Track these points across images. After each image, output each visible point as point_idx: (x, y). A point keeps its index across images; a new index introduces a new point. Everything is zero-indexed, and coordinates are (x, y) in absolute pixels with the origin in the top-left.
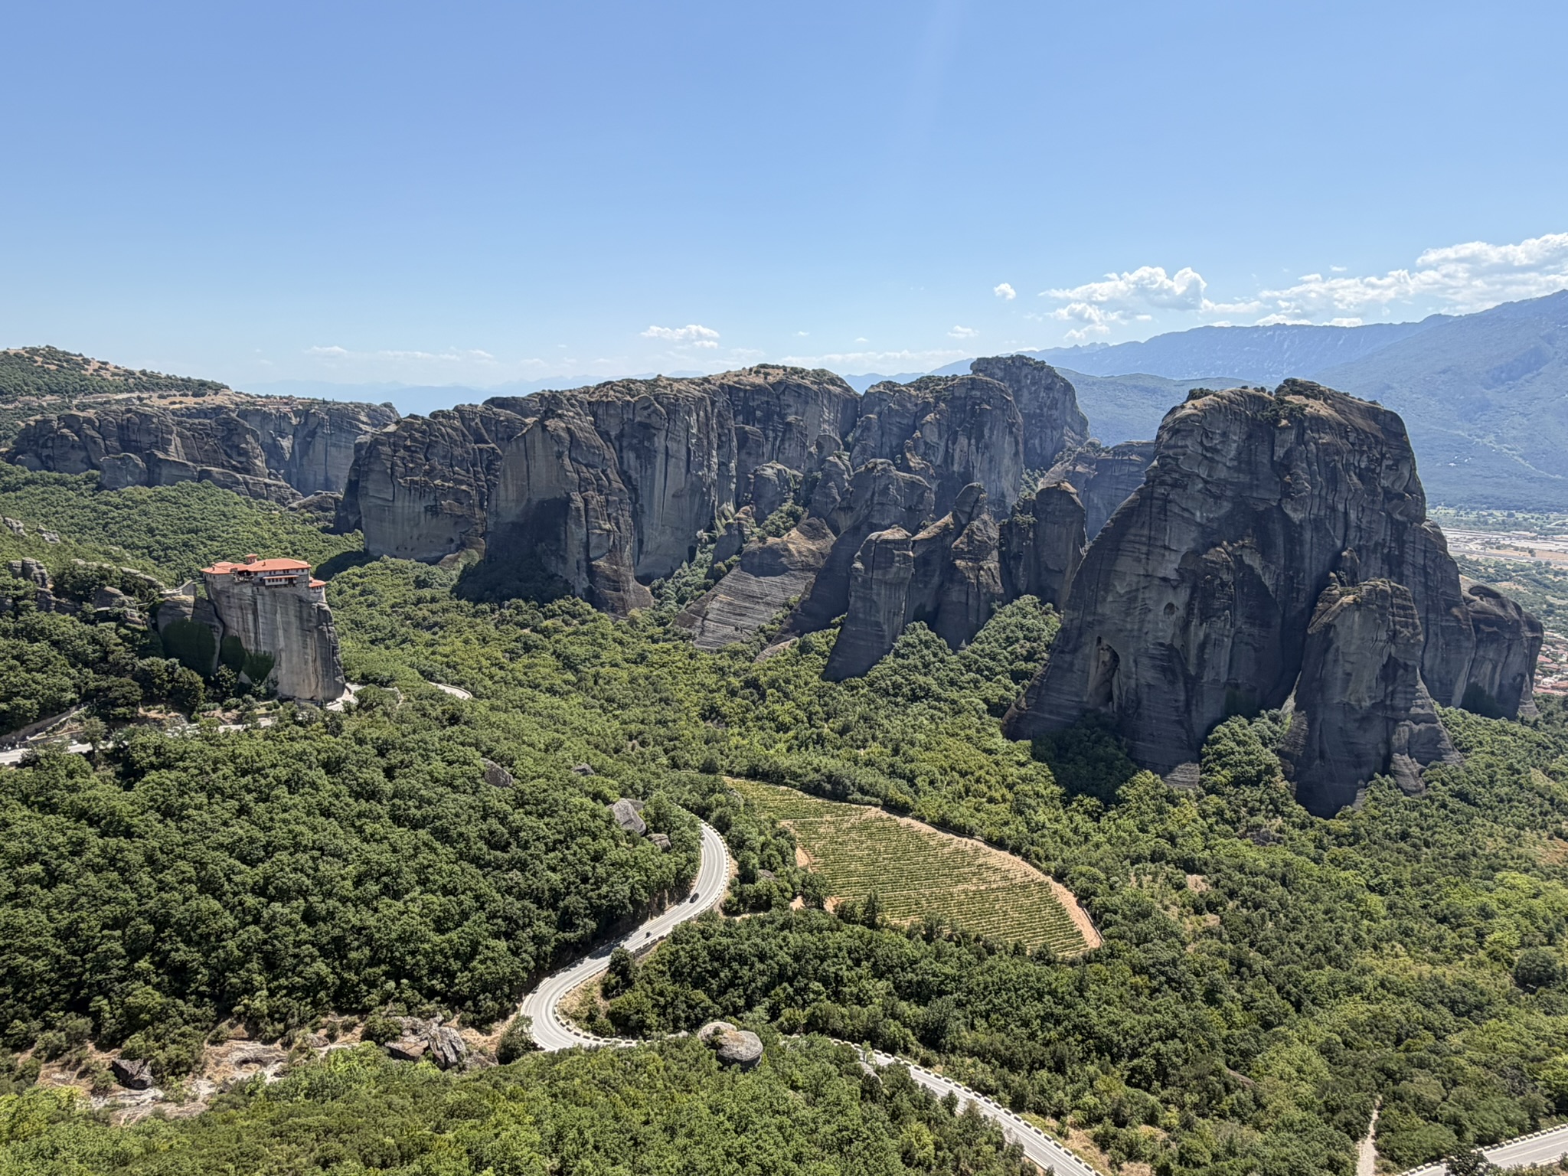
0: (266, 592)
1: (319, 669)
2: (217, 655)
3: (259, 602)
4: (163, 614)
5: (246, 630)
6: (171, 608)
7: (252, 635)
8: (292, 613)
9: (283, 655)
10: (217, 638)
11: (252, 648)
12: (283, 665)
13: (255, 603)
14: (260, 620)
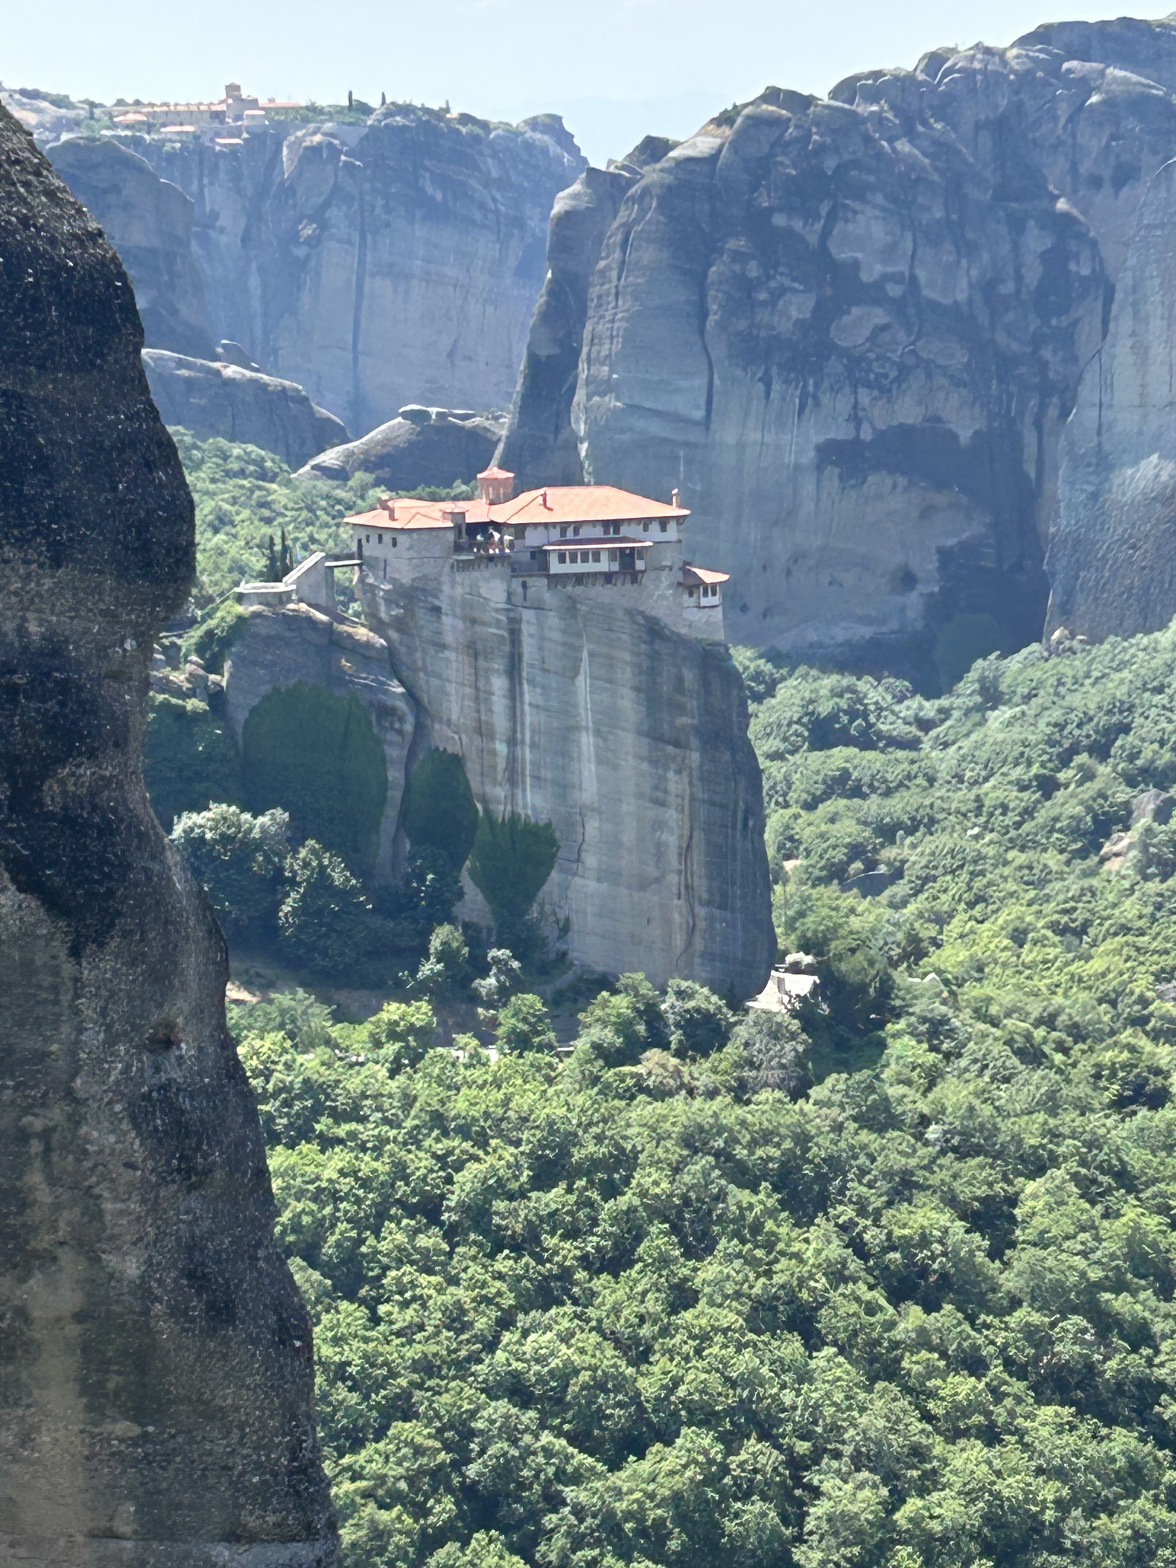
0: (549, 598)
1: (701, 885)
2: (391, 812)
3: (527, 630)
4: (247, 660)
5: (484, 731)
6: (269, 641)
7: (501, 748)
8: (626, 675)
9: (593, 826)
10: (395, 752)
11: (500, 792)
12: (591, 860)
13: (515, 634)
14: (528, 694)
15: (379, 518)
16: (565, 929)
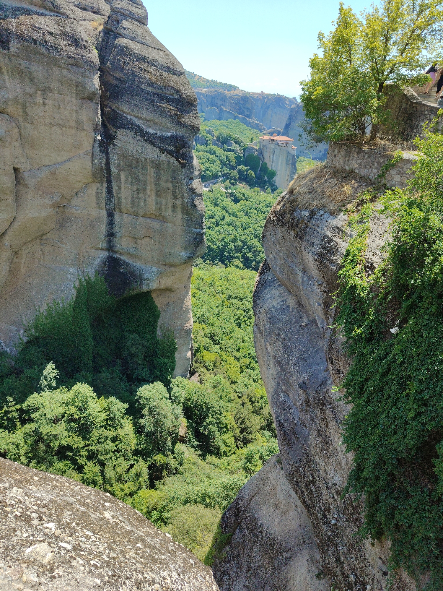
0: (278, 148)
1: (289, 180)
2: (259, 168)
4: (247, 151)
5: (270, 161)
6: (250, 149)
8: (285, 157)
9: (279, 172)
10: (261, 163)
11: (270, 168)
12: (278, 176)
13: (274, 151)
14: (275, 158)
15: (262, 138)
16: (275, 182)
